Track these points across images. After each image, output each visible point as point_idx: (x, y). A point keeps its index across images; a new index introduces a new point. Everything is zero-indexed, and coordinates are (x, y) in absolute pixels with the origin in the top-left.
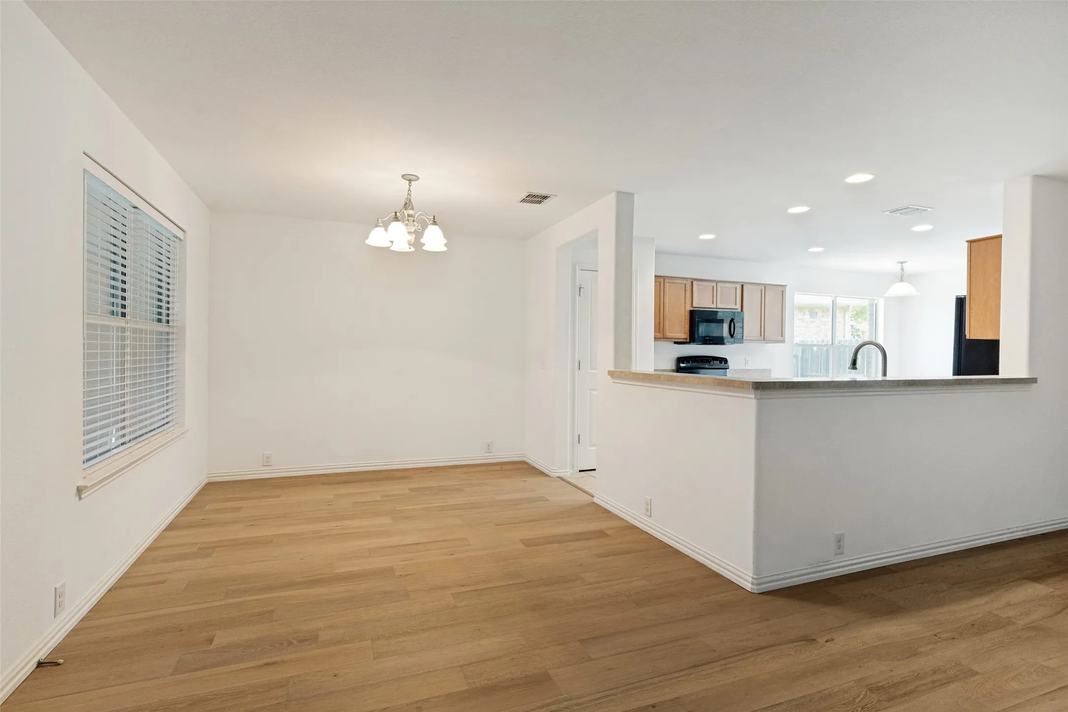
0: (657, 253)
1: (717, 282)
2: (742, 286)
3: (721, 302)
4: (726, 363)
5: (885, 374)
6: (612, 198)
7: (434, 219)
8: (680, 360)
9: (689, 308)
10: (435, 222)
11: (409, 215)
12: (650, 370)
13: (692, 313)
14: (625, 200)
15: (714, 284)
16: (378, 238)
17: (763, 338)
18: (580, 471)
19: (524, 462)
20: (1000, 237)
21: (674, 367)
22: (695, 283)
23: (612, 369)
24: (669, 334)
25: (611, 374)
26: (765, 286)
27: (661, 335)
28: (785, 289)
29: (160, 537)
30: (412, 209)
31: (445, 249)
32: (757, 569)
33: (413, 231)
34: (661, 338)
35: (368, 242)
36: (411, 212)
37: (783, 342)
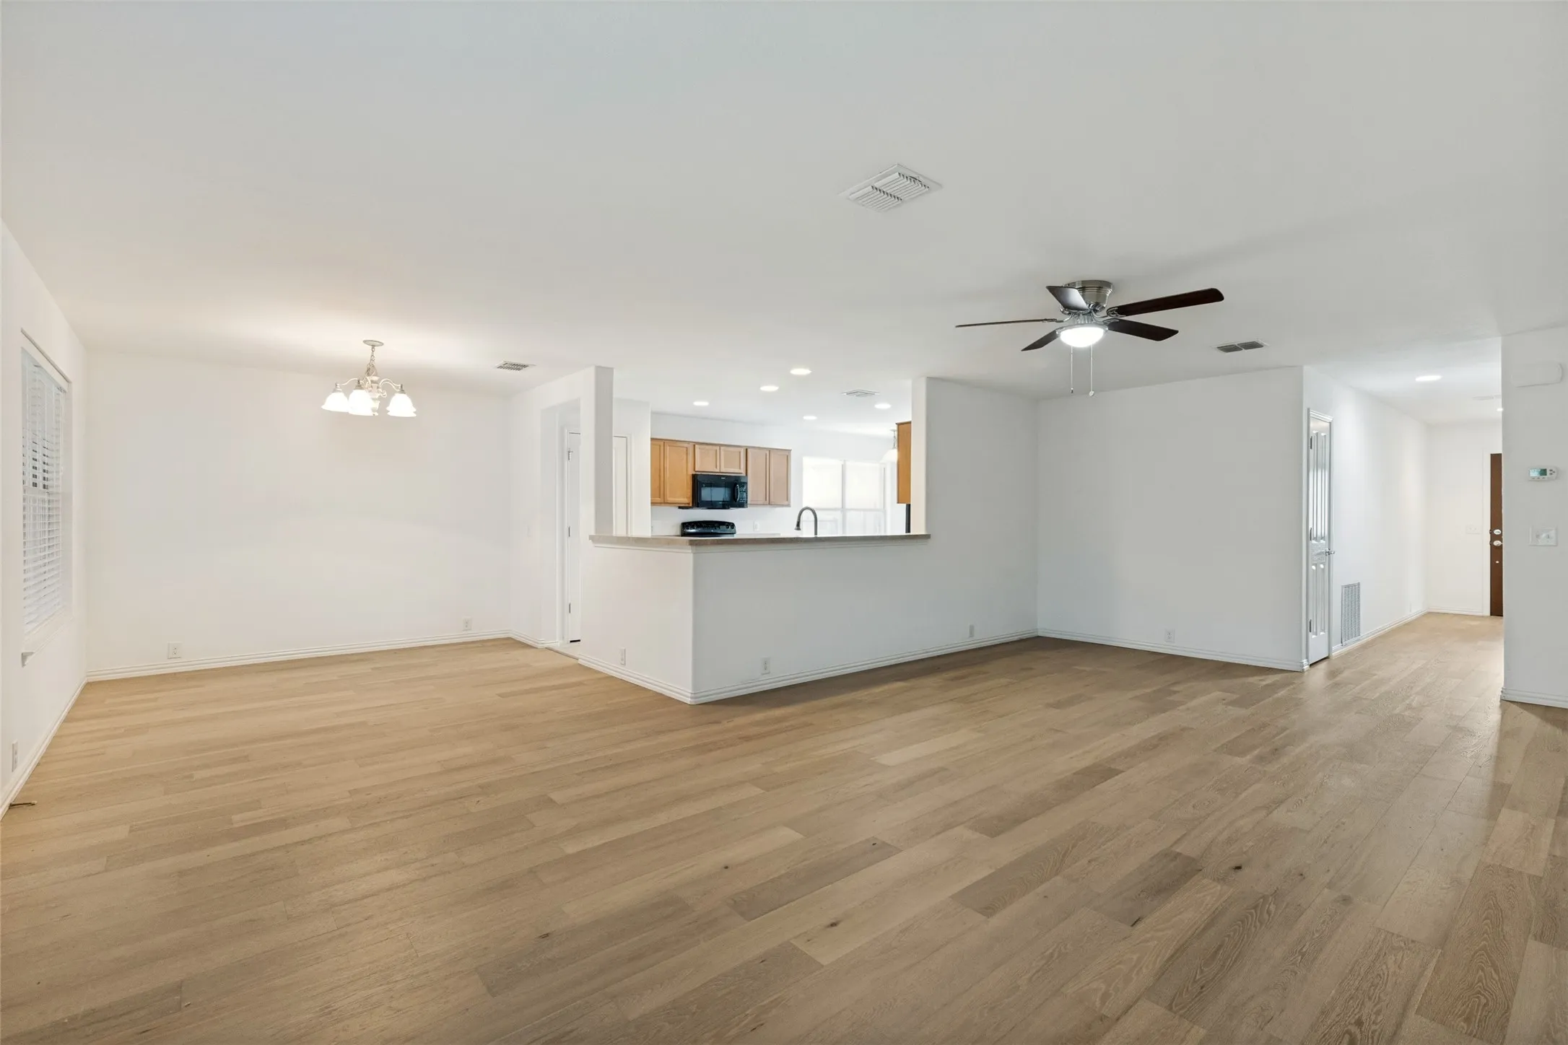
0: (653, 413)
1: (720, 445)
2: (747, 450)
3: (725, 467)
4: (733, 528)
5: (816, 533)
6: (591, 372)
7: (402, 387)
8: (685, 525)
9: (691, 472)
10: (403, 390)
11: (372, 382)
12: (648, 534)
13: (694, 477)
14: (604, 377)
15: (718, 448)
16: (336, 403)
17: (769, 502)
18: (571, 642)
19: (509, 639)
20: (910, 423)
21: (679, 533)
22: (696, 446)
23: (593, 533)
24: (670, 499)
25: (591, 538)
26: (770, 450)
27: (659, 499)
28: (790, 454)
29: (60, 728)
30: (376, 375)
31: (415, 415)
32: (695, 686)
33: (377, 397)
34: (661, 503)
35: (323, 407)
36: (375, 378)
37: (788, 505)
